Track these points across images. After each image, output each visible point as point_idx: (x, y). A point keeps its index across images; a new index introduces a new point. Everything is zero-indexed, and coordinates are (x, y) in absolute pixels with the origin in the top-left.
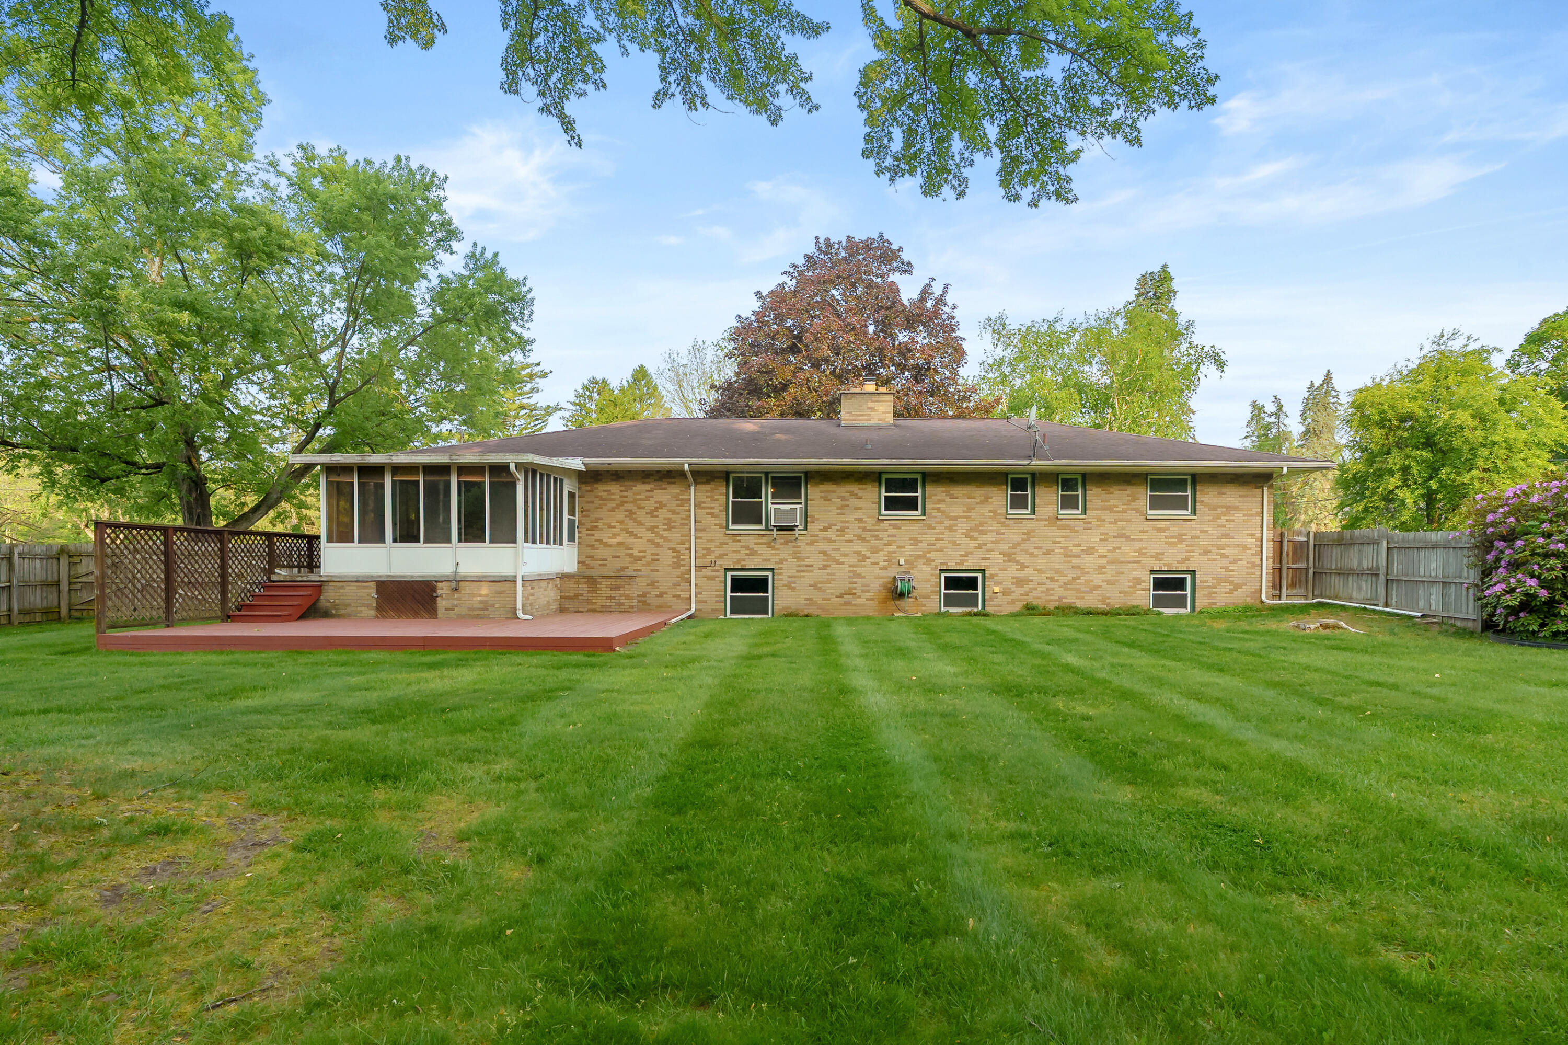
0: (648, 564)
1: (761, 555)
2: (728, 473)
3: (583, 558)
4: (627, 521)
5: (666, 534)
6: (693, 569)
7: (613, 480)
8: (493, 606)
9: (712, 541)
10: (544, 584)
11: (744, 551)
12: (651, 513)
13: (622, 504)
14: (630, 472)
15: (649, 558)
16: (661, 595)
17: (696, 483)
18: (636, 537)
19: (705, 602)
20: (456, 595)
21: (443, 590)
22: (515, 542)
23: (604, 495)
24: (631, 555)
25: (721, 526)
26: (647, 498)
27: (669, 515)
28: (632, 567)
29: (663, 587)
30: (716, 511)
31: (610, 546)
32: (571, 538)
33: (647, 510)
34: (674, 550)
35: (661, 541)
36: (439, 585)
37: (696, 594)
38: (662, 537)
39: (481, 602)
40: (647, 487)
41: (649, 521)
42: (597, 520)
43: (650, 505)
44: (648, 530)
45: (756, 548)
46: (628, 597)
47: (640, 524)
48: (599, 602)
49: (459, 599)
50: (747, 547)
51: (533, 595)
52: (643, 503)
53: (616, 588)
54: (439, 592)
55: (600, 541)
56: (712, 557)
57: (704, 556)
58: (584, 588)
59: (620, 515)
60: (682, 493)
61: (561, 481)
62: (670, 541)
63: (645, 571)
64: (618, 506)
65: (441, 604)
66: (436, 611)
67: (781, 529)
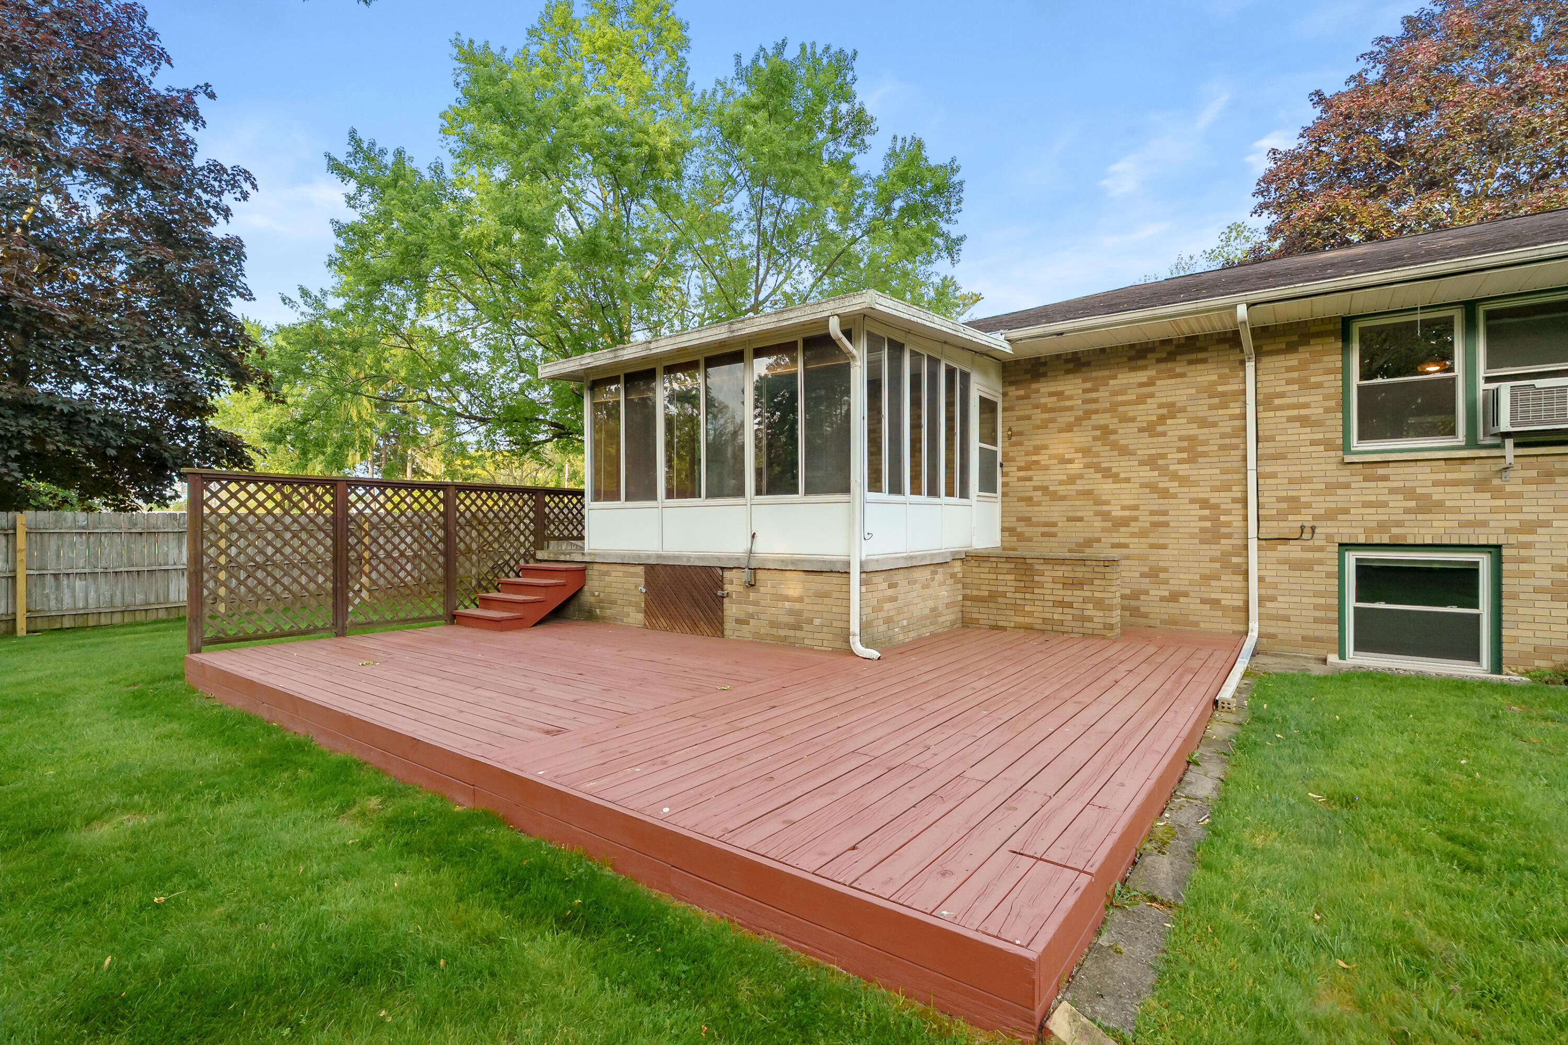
0: (1143, 534)
1: (1457, 510)
2: (1346, 322)
3: (1012, 522)
4: (1098, 447)
5: (1184, 469)
6: (1253, 544)
7: (1068, 372)
8: (810, 621)
9: (1303, 480)
10: (922, 575)
11: (1398, 503)
12: (1150, 429)
13: (1088, 414)
14: (1103, 350)
15: (1145, 519)
16: (1174, 597)
17: (1259, 353)
18: (1116, 478)
19: (1287, 619)
20: (752, 596)
21: (733, 584)
22: (846, 489)
23: (1050, 401)
24: (1105, 516)
25: (1328, 445)
26: (1141, 399)
27: (1194, 430)
28: (1108, 539)
29: (1179, 580)
30: (1315, 412)
31: (1063, 498)
32: (988, 484)
33: (1143, 420)
34: (1204, 503)
35: (1173, 486)
36: (727, 574)
37: (1261, 600)
38: (1174, 476)
39: (791, 612)
40: (1142, 376)
41: (1145, 446)
42: (1037, 450)
43: (1148, 412)
44: (1142, 463)
45: (1437, 494)
46: (1099, 604)
47: (1125, 452)
48: (1038, 612)
49: (756, 603)
50: (1409, 493)
51: (893, 599)
52: (1131, 411)
53: (1076, 584)
54: (728, 588)
55: (1044, 489)
56: (1305, 518)
57: (1282, 516)
58: (1008, 582)
59: (1081, 438)
60: (1223, 379)
61: (965, 377)
62: (1195, 484)
63: (1137, 546)
64: (1079, 420)
65: (731, 610)
66: (722, 623)
67: (1524, 440)
